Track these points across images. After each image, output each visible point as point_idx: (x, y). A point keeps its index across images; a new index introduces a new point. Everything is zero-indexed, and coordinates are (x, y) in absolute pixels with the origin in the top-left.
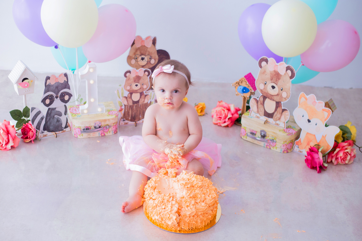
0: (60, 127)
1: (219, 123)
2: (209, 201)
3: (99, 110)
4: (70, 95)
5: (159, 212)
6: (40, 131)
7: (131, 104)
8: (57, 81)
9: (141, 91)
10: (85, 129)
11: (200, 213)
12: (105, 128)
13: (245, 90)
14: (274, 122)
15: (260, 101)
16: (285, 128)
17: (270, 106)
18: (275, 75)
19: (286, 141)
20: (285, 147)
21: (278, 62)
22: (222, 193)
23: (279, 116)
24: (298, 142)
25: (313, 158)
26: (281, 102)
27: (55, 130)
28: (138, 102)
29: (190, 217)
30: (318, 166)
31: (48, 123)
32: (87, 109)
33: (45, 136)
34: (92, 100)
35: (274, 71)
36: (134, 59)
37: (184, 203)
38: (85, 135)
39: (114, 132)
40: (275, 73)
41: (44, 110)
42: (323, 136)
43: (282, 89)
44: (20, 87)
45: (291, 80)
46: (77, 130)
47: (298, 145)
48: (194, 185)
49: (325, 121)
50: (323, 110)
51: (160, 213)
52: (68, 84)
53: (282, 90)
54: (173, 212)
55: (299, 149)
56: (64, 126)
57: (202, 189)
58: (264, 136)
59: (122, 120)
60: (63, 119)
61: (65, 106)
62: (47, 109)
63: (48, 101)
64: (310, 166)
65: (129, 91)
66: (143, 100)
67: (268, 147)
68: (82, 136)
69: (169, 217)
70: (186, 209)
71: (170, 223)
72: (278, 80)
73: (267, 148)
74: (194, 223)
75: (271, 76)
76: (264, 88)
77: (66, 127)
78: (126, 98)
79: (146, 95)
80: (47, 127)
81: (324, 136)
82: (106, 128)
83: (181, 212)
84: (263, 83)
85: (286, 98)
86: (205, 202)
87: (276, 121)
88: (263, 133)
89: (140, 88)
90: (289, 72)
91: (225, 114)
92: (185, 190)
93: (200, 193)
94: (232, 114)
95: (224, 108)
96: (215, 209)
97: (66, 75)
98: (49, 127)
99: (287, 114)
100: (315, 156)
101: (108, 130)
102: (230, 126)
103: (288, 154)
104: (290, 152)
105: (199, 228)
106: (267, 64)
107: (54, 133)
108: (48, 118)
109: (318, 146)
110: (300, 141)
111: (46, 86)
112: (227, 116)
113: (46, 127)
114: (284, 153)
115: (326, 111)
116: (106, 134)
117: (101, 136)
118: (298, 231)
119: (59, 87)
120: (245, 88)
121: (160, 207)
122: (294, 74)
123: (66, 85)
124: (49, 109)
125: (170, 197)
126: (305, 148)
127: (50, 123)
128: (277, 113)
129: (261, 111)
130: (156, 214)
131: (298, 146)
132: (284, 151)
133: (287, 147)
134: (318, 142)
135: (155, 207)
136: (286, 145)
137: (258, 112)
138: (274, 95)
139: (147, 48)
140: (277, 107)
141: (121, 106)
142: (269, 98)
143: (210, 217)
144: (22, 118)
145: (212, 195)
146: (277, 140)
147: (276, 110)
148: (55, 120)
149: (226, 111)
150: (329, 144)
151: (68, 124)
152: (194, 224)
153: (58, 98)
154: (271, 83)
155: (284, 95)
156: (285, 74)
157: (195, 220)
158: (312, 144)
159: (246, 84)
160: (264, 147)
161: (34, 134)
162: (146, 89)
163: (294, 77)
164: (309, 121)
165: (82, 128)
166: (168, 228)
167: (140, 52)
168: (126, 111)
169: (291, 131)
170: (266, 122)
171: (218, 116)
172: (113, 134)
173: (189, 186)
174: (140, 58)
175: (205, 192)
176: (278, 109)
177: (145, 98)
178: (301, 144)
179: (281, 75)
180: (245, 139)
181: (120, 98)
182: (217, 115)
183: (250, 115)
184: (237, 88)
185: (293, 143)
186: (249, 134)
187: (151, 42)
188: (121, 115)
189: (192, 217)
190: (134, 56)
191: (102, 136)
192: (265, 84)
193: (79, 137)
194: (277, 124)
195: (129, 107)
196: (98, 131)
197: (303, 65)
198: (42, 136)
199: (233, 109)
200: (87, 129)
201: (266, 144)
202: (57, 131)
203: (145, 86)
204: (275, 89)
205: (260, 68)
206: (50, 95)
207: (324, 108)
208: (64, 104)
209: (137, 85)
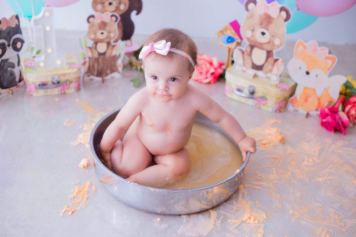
0: (14, 81)
1: (200, 79)
3: (58, 62)
4: (22, 42)
7: (96, 56)
8: (9, 26)
9: (107, 40)
10: (41, 85)
12: (65, 84)
13: (230, 40)
14: (264, 76)
15: (247, 52)
16: (277, 81)
17: (259, 56)
18: (265, 19)
19: (279, 98)
20: (277, 106)
21: (269, 2)
23: (270, 67)
24: (293, 100)
26: (272, 51)
28: (104, 54)
31: (2, 79)
32: (43, 61)
34: (49, 51)
35: (265, 13)
36: (101, 4)
38: (41, 92)
39: (77, 89)
40: (265, 17)
45: (286, 23)
46: (32, 87)
49: (328, 70)
50: (327, 58)
52: (20, 28)
53: (273, 36)
56: (17, 80)
58: (252, 93)
60: (16, 71)
61: (18, 55)
65: (93, 40)
66: (110, 51)
67: (258, 106)
68: (38, 93)
72: (269, 24)
73: (256, 107)
75: (260, 20)
76: (252, 36)
77: (20, 81)
78: (90, 48)
79: (114, 46)
81: (326, 89)
82: (67, 83)
84: (250, 30)
85: (279, 46)
87: (267, 73)
88: (251, 89)
89: (107, 37)
90: (284, 14)
91: (207, 69)
94: (216, 69)
95: (206, 61)
97: (17, 17)
98: (3, 84)
99: (280, 65)
101: (69, 86)
102: (212, 82)
103: (281, 113)
104: (283, 112)
106: (255, 5)
110: (296, 98)
112: (209, 71)
115: (330, 59)
116: (67, 91)
117: (60, 93)
119: (10, 33)
120: (229, 38)
122: (290, 16)
123: (18, 30)
124: (2, 61)
126: (301, 106)
127: (4, 78)
128: (268, 64)
129: (248, 63)
132: (276, 111)
133: (280, 105)
134: (319, 97)
136: (279, 103)
137: (244, 64)
138: (264, 44)
140: (268, 57)
141: (85, 59)
142: (257, 47)
146: (268, 97)
147: (266, 60)
149: (208, 65)
153: (11, 47)
154: (261, 28)
155: (277, 42)
156: (278, 17)
159: (231, 33)
160: (253, 106)
162: (114, 38)
163: (289, 19)
164: (308, 73)
165: (37, 84)
168: (91, 64)
169: (284, 86)
170: (255, 76)
172: (75, 91)
174: (107, 3)
176: (270, 59)
177: (112, 49)
178: (297, 101)
179: (273, 19)
180: (230, 97)
181: (82, 48)
184: (220, 37)
185: (287, 101)
186: (235, 90)
188: (84, 69)
190: (100, 1)
191: (62, 94)
192: (253, 30)
193: (34, 94)
194: (268, 78)
195: (94, 60)
196: (56, 87)
197: (298, 9)
199: (216, 63)
200: (43, 85)
201: (255, 103)
202: (11, 87)
203: (112, 35)
204: (265, 36)
205: (247, 12)
206: (2, 43)
207: (327, 55)
208: (16, 53)
209: (102, 33)
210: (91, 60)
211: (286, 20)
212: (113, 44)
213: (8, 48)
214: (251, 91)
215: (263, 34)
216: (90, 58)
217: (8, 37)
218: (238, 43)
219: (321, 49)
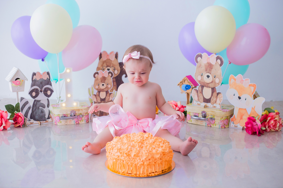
0: (44, 117)
3: (75, 104)
4: (52, 91)
6: (27, 119)
7: (99, 101)
8: (42, 78)
10: (63, 116)
12: (79, 117)
13: (187, 87)
14: (212, 106)
15: (199, 90)
16: (220, 108)
17: (207, 93)
18: (208, 66)
19: (222, 118)
20: (222, 123)
21: (209, 55)
23: (215, 99)
24: (233, 119)
26: (215, 88)
27: (39, 120)
28: (104, 99)
31: (34, 113)
32: (65, 103)
33: (32, 123)
34: (69, 96)
35: (207, 63)
36: (102, 70)
38: (63, 122)
39: (87, 121)
40: (208, 65)
41: (31, 102)
42: (252, 108)
43: (215, 76)
44: (14, 85)
45: (221, 67)
46: (57, 118)
47: (233, 121)
49: (252, 94)
50: (250, 85)
52: (50, 81)
53: (215, 77)
55: (234, 124)
56: (47, 116)
58: (205, 117)
60: (46, 110)
61: (48, 99)
62: (33, 100)
63: (34, 94)
65: (97, 89)
66: (108, 98)
68: (61, 123)
72: (211, 69)
73: (208, 126)
75: (205, 68)
76: (201, 79)
77: (49, 118)
78: (95, 95)
79: (110, 94)
80: (34, 116)
81: (253, 108)
82: (80, 116)
84: (200, 75)
85: (219, 83)
87: (214, 104)
88: (203, 114)
89: (106, 88)
90: (219, 61)
94: (180, 108)
95: (173, 104)
97: (48, 73)
98: (35, 117)
99: (221, 96)
101: (82, 119)
103: (226, 129)
106: (202, 58)
107: (39, 122)
108: (34, 108)
110: (234, 117)
111: (32, 80)
113: (32, 116)
114: (222, 128)
115: (252, 86)
116: (80, 122)
117: (76, 123)
119: (43, 83)
120: (187, 86)
122: (223, 62)
123: (48, 82)
124: (35, 101)
126: (239, 123)
127: (36, 113)
128: (213, 97)
129: (201, 99)
132: (222, 126)
133: (224, 123)
134: (249, 114)
136: (223, 121)
137: (198, 100)
138: (209, 83)
139: (111, 61)
140: (213, 92)
141: (92, 103)
142: (206, 86)
144: (15, 112)
146: (215, 118)
147: (212, 95)
148: (40, 111)
149: (175, 106)
151: (50, 115)
153: (42, 92)
154: (206, 73)
155: (217, 81)
156: (216, 63)
159: (188, 82)
160: (206, 126)
161: (23, 120)
162: (110, 88)
163: (223, 64)
164: (239, 98)
165: (61, 116)
167: (106, 64)
169: (225, 110)
170: (205, 107)
172: (85, 122)
174: (106, 69)
176: (214, 94)
177: (110, 96)
178: (236, 120)
179: (213, 65)
180: (190, 122)
181: (90, 95)
183: (193, 104)
184: (181, 86)
185: (229, 120)
186: (193, 116)
187: (114, 56)
190: (101, 68)
191: (77, 124)
192: (202, 75)
193: (58, 124)
194: (215, 107)
196: (73, 119)
197: (230, 63)
198: (29, 123)
199: (179, 105)
200: (64, 117)
201: (207, 123)
202: (41, 121)
203: (109, 86)
204: (209, 78)
205: (197, 64)
206: (36, 88)
207: (250, 84)
208: (47, 98)
209: (103, 85)
211: (221, 65)
215: (208, 76)
217: (41, 85)
218: (192, 88)
219: (246, 80)
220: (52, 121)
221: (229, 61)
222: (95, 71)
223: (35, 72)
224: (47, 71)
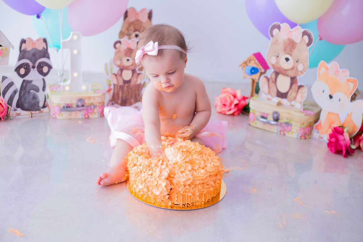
0: (37, 105)
1: (224, 111)
2: (210, 168)
3: (84, 88)
4: (50, 67)
5: (144, 179)
6: (12, 108)
7: (121, 83)
8: (35, 47)
9: (132, 68)
10: (65, 107)
11: (198, 182)
12: (89, 108)
13: (254, 71)
14: (289, 104)
15: (272, 79)
16: (301, 109)
17: (283, 84)
18: (289, 44)
19: (303, 124)
20: (302, 132)
21: (292, 27)
22: (227, 172)
23: (294, 94)
24: (318, 126)
25: (337, 140)
26: (296, 77)
27: (30, 109)
28: (129, 82)
29: (185, 186)
30: (344, 148)
31: (23, 99)
32: (69, 85)
33: (19, 114)
34: (75, 75)
35: (288, 39)
36: (127, 35)
37: (178, 168)
38: (65, 115)
39: (100, 115)
40: (288, 42)
41: (18, 82)
42: (348, 114)
43: (297, 60)
45: (308, 48)
46: (57, 109)
48: (191, 150)
49: (350, 94)
50: (348, 80)
51: (145, 181)
52: (48, 53)
53: (297, 62)
54: (163, 178)
56: (41, 105)
57: (202, 155)
58: (277, 120)
59: (111, 103)
60: (41, 96)
61: (43, 79)
62: (21, 80)
63: (22, 71)
64: (334, 151)
65: (119, 66)
66: (135, 79)
67: (282, 133)
68: (62, 116)
69: (157, 185)
70: (180, 175)
71: (157, 193)
72: (293, 49)
73: (280, 134)
74: (190, 194)
75: (284, 46)
76: (277, 62)
77: (44, 106)
78: (116, 75)
79: (139, 74)
81: (350, 114)
82: (91, 107)
83: (173, 180)
84: (275, 56)
85: (302, 72)
86: (205, 169)
87: (291, 101)
88: (275, 115)
89: (132, 64)
90: (306, 38)
91: (231, 100)
92: (179, 154)
93: (198, 159)
94: (240, 101)
95: (230, 93)
96: (219, 182)
97: (45, 41)
98: (24, 105)
99: (304, 91)
100: (340, 137)
101: (93, 111)
102: (236, 114)
103: (306, 140)
104: (308, 139)
105: (197, 204)
106: (280, 31)
107: (29, 112)
108: (23, 92)
109: (342, 127)
110: (320, 123)
111: (20, 51)
112: (233, 102)
113: (20, 103)
114: (301, 139)
115: (351, 82)
116: (91, 116)
117: (84, 117)
118: (327, 212)
119: (36, 55)
120: (253, 68)
121: (146, 173)
122: (312, 39)
123: (45, 53)
124: (24, 81)
125: (159, 161)
126: (326, 132)
127: (25, 99)
129: (273, 91)
130: (140, 182)
131: (317, 130)
132: (301, 137)
133: (305, 131)
134: (342, 122)
135: (139, 174)
136: (304, 128)
137: (269, 93)
138: (288, 70)
139: (142, 23)
140: (292, 84)
141: (110, 85)
142: (282, 74)
143: (212, 189)
145: (214, 163)
146: (293, 123)
147: (291, 88)
148: (31, 96)
149: (232, 97)
150: (356, 124)
151: (46, 103)
152: (190, 196)
153: (36, 69)
154: (285, 54)
155: (300, 67)
156: (301, 41)
157: (192, 190)
158: (336, 125)
159: (255, 63)
160: (277, 133)
161: (4, 110)
163: (311, 43)
164: (331, 97)
165: (62, 106)
166: (157, 202)
167: (134, 27)
168: (116, 91)
169: (309, 112)
170: (279, 104)
171: (223, 104)
172: (98, 116)
173: (185, 150)
174: (134, 35)
175: (206, 159)
176: (294, 86)
177: (137, 77)
178: (321, 128)
179: (296, 44)
180: (254, 126)
181: (108, 74)
182: (221, 102)
183: (260, 98)
184: (244, 68)
185: (312, 127)
186: (259, 118)
187: (147, 16)
188: (108, 97)
189: (187, 187)
190: (126, 32)
191: (85, 118)
192: (278, 56)
193: (58, 117)
194: (293, 106)
195: (119, 87)
196: (80, 111)
197: (321, 39)
198: (15, 114)
199: (239, 95)
200: (67, 107)
201: (279, 130)
202: (32, 111)
204: (289, 62)
205: (271, 38)
206: (25, 63)
207: (349, 78)
208: (42, 77)
209: (128, 60)
210: (116, 87)
211: (309, 44)
212: (138, 72)
213: (32, 69)
214: (276, 118)
215: (287, 60)
216: (114, 85)
217: (33, 59)
218: (262, 74)
219: (343, 71)
220: (50, 111)
221: (320, 36)
222: (117, 39)
223: (25, 38)
224: (43, 37)
